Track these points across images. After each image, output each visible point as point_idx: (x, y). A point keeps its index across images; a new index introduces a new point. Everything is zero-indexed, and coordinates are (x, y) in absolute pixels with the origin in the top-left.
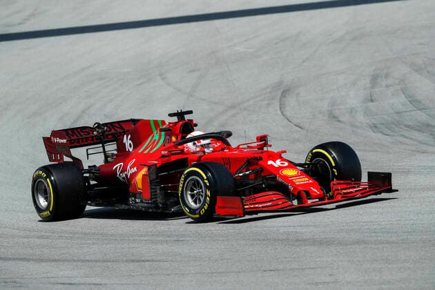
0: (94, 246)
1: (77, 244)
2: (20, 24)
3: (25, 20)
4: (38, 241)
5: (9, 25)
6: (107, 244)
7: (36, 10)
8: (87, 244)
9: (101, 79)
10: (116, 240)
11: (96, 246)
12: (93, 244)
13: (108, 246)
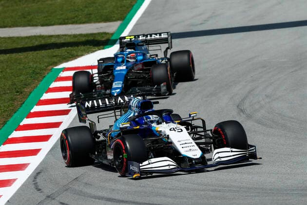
0: (256, 198)
1: (242, 196)
2: (201, 24)
3: (205, 21)
4: (212, 194)
5: (193, 25)
6: (266, 196)
7: (213, 13)
8: (250, 196)
9: (264, 67)
10: (273, 193)
11: (257, 198)
12: (255, 196)
13: (267, 198)
